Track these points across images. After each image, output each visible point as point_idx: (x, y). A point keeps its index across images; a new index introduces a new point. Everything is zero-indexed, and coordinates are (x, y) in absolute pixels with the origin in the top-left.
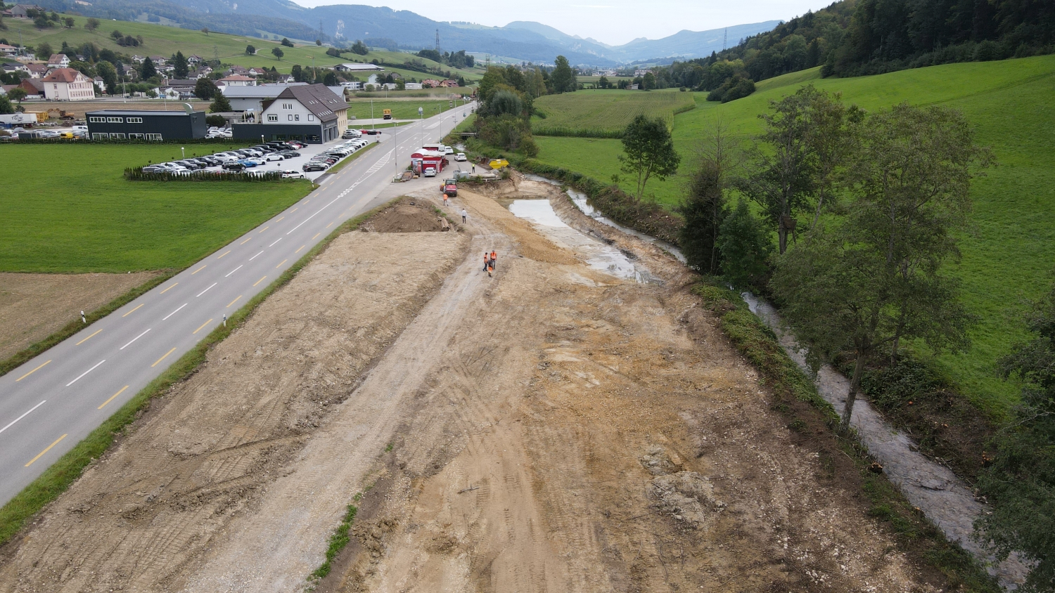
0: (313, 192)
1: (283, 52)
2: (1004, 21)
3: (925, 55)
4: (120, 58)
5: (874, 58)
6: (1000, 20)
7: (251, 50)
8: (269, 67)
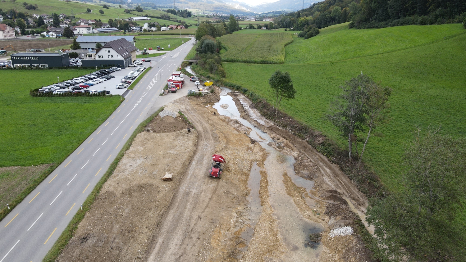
0: (122, 103)
1: (104, 11)
2: (431, 7)
3: (396, 21)
4: (27, 16)
5: (372, 20)
6: (430, 6)
7: (89, 11)
8: (98, 19)
